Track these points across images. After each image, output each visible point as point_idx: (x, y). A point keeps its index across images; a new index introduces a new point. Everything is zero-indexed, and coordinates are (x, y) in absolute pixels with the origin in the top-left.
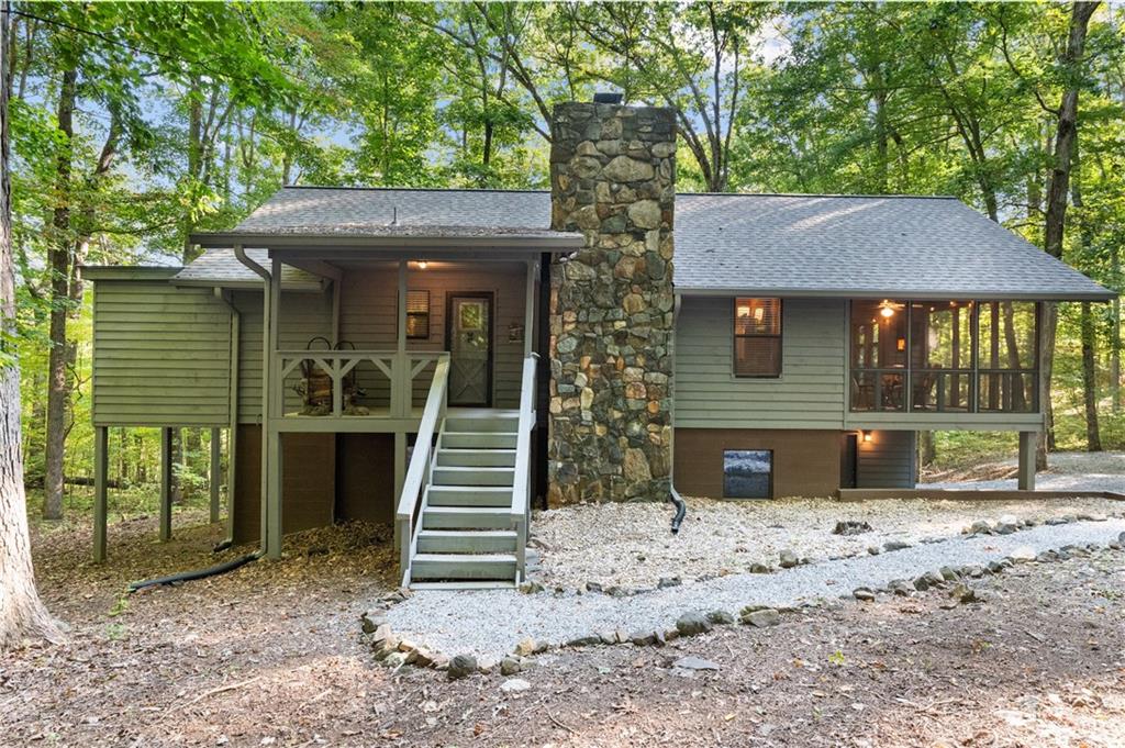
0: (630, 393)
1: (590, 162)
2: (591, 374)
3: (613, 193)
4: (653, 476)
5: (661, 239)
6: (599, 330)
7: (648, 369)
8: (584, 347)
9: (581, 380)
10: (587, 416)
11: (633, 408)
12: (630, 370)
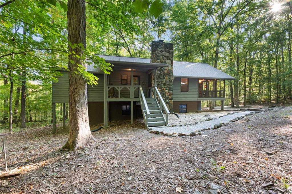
0: (166, 94)
1: (159, 52)
2: (160, 91)
3: (163, 58)
4: (170, 109)
5: (171, 67)
6: (161, 83)
7: (169, 90)
8: (158, 86)
11: (167, 97)
12: (166, 90)
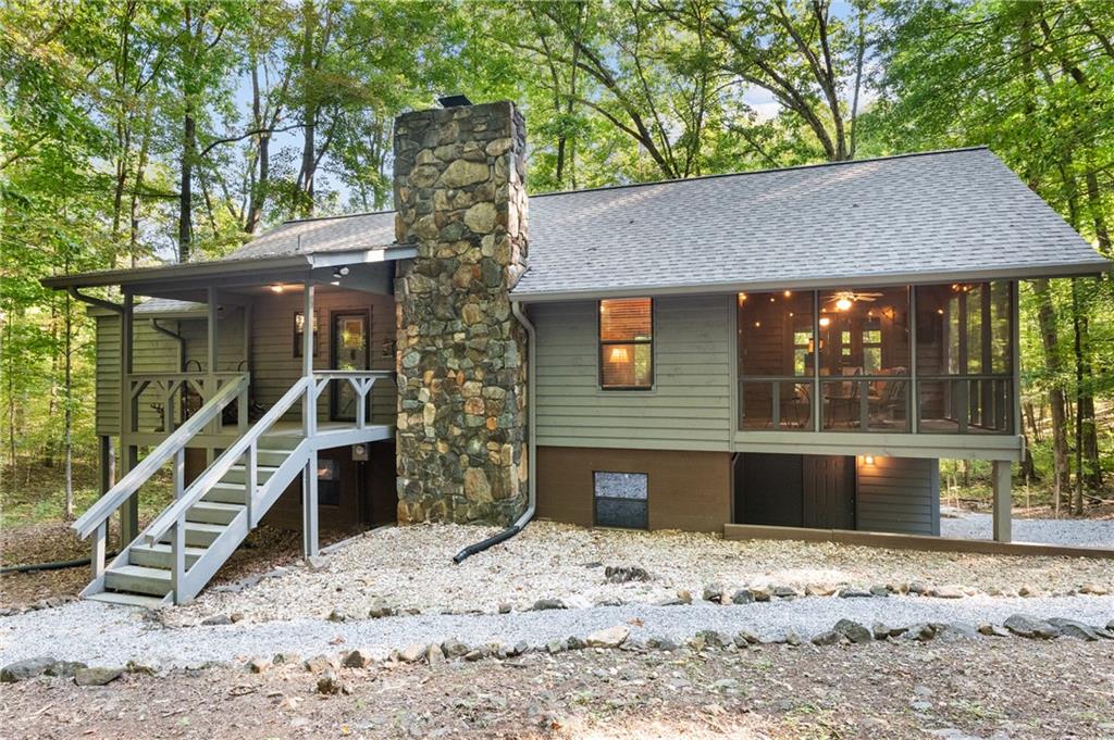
0: (468, 408)
1: (428, 171)
2: (433, 389)
3: (450, 199)
4: (496, 499)
5: (497, 243)
6: (440, 343)
8: (426, 362)
9: (425, 394)
10: (430, 432)
11: (472, 424)
12: (468, 384)
